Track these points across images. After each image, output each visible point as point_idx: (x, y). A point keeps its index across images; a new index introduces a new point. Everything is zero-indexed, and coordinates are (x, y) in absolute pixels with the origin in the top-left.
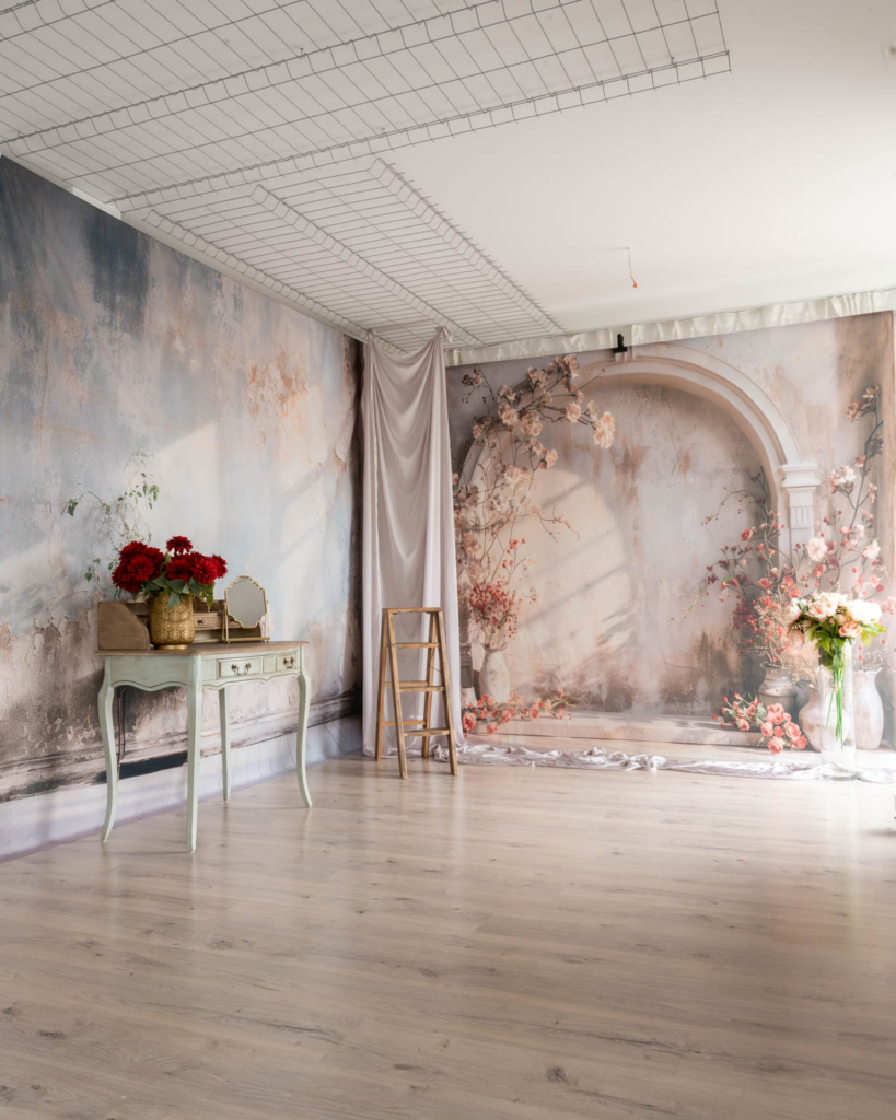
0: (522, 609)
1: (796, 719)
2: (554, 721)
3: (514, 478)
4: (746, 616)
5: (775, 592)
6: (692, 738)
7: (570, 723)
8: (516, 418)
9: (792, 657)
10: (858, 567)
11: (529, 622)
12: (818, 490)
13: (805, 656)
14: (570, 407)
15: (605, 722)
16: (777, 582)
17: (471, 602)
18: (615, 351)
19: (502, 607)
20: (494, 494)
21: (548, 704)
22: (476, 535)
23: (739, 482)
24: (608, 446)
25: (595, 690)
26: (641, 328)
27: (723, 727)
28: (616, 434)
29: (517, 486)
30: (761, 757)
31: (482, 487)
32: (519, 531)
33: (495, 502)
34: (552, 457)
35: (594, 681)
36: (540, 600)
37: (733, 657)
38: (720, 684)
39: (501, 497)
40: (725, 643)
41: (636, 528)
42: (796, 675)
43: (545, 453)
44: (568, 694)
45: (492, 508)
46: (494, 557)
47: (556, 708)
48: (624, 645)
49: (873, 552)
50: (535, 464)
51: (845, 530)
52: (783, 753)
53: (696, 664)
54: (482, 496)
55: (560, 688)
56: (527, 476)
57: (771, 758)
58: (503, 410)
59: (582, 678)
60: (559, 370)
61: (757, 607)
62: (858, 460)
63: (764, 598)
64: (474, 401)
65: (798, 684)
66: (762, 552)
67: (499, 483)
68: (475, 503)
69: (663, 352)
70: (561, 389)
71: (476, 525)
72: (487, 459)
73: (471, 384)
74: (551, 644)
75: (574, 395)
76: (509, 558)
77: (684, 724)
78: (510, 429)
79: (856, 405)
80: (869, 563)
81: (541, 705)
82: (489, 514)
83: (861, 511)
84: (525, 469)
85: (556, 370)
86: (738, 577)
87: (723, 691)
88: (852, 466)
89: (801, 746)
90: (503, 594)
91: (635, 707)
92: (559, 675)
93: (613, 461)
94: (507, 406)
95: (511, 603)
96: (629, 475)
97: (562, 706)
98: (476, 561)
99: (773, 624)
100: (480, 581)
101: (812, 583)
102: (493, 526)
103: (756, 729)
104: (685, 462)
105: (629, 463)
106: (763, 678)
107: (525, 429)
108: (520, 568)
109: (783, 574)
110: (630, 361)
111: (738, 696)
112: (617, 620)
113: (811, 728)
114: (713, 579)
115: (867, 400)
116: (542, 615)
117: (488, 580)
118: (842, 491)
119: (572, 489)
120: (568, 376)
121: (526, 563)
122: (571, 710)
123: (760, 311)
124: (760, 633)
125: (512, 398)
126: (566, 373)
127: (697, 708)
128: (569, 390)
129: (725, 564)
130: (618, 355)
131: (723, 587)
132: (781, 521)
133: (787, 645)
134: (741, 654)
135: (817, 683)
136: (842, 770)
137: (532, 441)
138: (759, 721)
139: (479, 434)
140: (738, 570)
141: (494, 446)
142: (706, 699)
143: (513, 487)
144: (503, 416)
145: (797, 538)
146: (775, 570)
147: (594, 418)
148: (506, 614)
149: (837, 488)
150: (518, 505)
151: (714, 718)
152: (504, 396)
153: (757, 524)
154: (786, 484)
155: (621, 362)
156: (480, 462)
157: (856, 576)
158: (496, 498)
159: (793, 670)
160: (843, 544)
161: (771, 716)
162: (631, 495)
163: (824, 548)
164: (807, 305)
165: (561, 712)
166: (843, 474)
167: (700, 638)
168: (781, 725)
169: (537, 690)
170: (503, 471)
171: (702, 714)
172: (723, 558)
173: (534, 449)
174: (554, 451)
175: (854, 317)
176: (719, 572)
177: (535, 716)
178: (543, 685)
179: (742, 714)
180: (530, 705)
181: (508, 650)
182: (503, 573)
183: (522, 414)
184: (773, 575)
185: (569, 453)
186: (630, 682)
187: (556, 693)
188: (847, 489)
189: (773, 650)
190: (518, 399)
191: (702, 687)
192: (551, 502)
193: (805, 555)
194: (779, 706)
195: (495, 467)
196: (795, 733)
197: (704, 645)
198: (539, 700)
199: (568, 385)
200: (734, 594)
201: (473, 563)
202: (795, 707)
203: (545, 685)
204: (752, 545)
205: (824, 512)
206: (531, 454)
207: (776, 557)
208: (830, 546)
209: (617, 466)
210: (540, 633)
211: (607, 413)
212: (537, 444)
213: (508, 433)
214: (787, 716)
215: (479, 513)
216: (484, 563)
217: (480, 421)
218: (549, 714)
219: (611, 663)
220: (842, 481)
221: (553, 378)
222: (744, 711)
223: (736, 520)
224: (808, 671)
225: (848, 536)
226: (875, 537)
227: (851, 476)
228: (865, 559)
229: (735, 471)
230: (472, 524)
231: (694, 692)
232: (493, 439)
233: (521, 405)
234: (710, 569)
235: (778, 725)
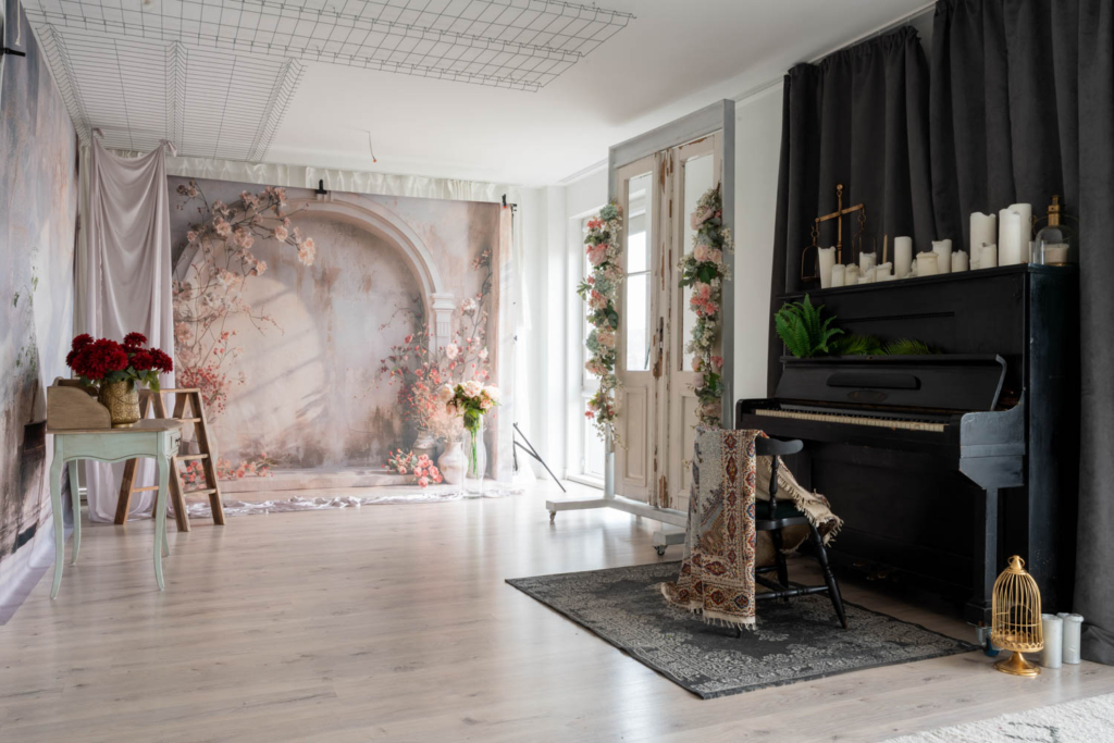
0: (232, 388)
1: (436, 464)
2: (258, 479)
3: (226, 280)
4: (406, 394)
5: (425, 379)
6: (367, 482)
7: (271, 479)
8: (229, 230)
9: (434, 422)
10: (475, 363)
11: (237, 400)
12: (454, 313)
13: (443, 422)
14: (278, 230)
15: (302, 476)
16: (427, 372)
17: (182, 383)
18: (317, 192)
19: (212, 388)
20: (208, 292)
21: (253, 465)
22: (188, 326)
23: (405, 302)
24: (310, 264)
25: (293, 452)
26: (312, 170)
27: (388, 473)
28: (316, 256)
29: (229, 287)
30: (415, 491)
31: (195, 285)
32: (229, 325)
33: (208, 299)
34: (262, 267)
35: (294, 445)
36: (247, 382)
37: (397, 424)
38: (388, 442)
39: (214, 296)
40: (392, 414)
41: (330, 329)
42: (437, 434)
43: (255, 263)
44: (271, 456)
45: (205, 304)
46: (206, 346)
47: (260, 469)
48: (318, 417)
49: (484, 354)
50: (247, 270)
51: (469, 339)
52: (428, 487)
53: (372, 430)
54: (195, 293)
55: (264, 453)
56: (239, 280)
57: (420, 491)
58: (217, 222)
59: (283, 443)
60: (271, 197)
61: (414, 389)
62: (478, 295)
63: (419, 383)
64: (190, 209)
65: (438, 441)
66: (418, 352)
67: (212, 283)
68: (188, 297)
69: (355, 201)
70: (270, 213)
71: (188, 317)
72: (200, 261)
73: (186, 194)
74: (257, 417)
75: (282, 220)
76: (220, 346)
77: (361, 473)
78: (224, 239)
79: (478, 260)
80: (482, 361)
81: (246, 467)
82: (201, 309)
83: (478, 328)
84: (237, 274)
85: (267, 197)
86: (402, 368)
87: (390, 447)
88: (474, 299)
89: (439, 481)
90: (213, 376)
91: (326, 463)
92: (263, 442)
93: (313, 276)
94: (221, 219)
95: (221, 384)
96: (326, 289)
97: (265, 466)
98: (188, 348)
99: (423, 401)
100: (191, 364)
101: (448, 373)
102: (205, 319)
103: (411, 472)
104: (368, 284)
105: (326, 279)
106: (416, 438)
107: (238, 241)
108: (231, 353)
109: (431, 367)
110: (329, 202)
111: (399, 451)
112: (312, 398)
113: (445, 468)
114: (385, 369)
115: (484, 258)
116: (250, 393)
117: (199, 364)
118: (468, 314)
119: (279, 295)
120: (278, 204)
121: (236, 351)
122: (273, 469)
123: (400, 177)
124: (416, 406)
125: (226, 213)
126: (276, 201)
127: (371, 460)
128: (278, 214)
129: (393, 359)
130: (319, 196)
131: (392, 375)
132: (431, 331)
133: (432, 414)
134: (403, 421)
135: (450, 440)
136: (471, 493)
137: (244, 252)
138: (413, 467)
139: (194, 239)
140: (402, 363)
141: (208, 251)
142: (378, 454)
143: (225, 288)
144: (218, 227)
145: (440, 344)
146: (426, 364)
147: (299, 241)
148: (216, 393)
149: (465, 312)
150: (230, 303)
151: (383, 467)
152: (219, 210)
153: (416, 333)
154: (435, 306)
155: (322, 201)
156: (194, 262)
157: (474, 369)
158: (209, 295)
159: (435, 431)
160: (467, 349)
161: (421, 463)
162: (328, 303)
163: (457, 351)
164: (430, 180)
165: (265, 471)
166: (469, 303)
167: (375, 411)
168: (427, 468)
169: (243, 455)
170: (217, 273)
171: (374, 465)
172: (393, 355)
173: (246, 258)
174: (264, 263)
175: (478, 203)
176: (390, 364)
177: (241, 476)
178: (248, 450)
179: (401, 462)
180: (237, 468)
181: (217, 423)
182: (213, 358)
183: (235, 228)
184: (424, 367)
185: (276, 266)
186: (322, 445)
187: (261, 456)
188: (470, 313)
189: (423, 418)
190: (232, 215)
191: (375, 445)
192: (259, 304)
193: (445, 355)
194: (426, 456)
195: (208, 269)
196: (435, 473)
197: (377, 416)
198: (245, 462)
199: (277, 211)
200: (399, 380)
201: (184, 349)
202: (436, 454)
203: (251, 451)
204: (412, 346)
205: (457, 327)
206: (243, 262)
207: (427, 354)
208: (460, 350)
209: (316, 281)
210: (247, 409)
211: (309, 239)
212: (248, 255)
213: (222, 242)
214: (431, 462)
215: (193, 306)
216: (196, 350)
217: (195, 228)
218: (253, 474)
219: (307, 430)
220: (468, 308)
221: (265, 203)
222: (403, 461)
223: (402, 328)
224: (444, 431)
225: (471, 343)
226: (485, 345)
227: (474, 305)
228: (480, 359)
229: (402, 293)
230: (184, 315)
231: (369, 449)
232: (207, 245)
233: (235, 220)
234: (383, 361)
235: (425, 468)
